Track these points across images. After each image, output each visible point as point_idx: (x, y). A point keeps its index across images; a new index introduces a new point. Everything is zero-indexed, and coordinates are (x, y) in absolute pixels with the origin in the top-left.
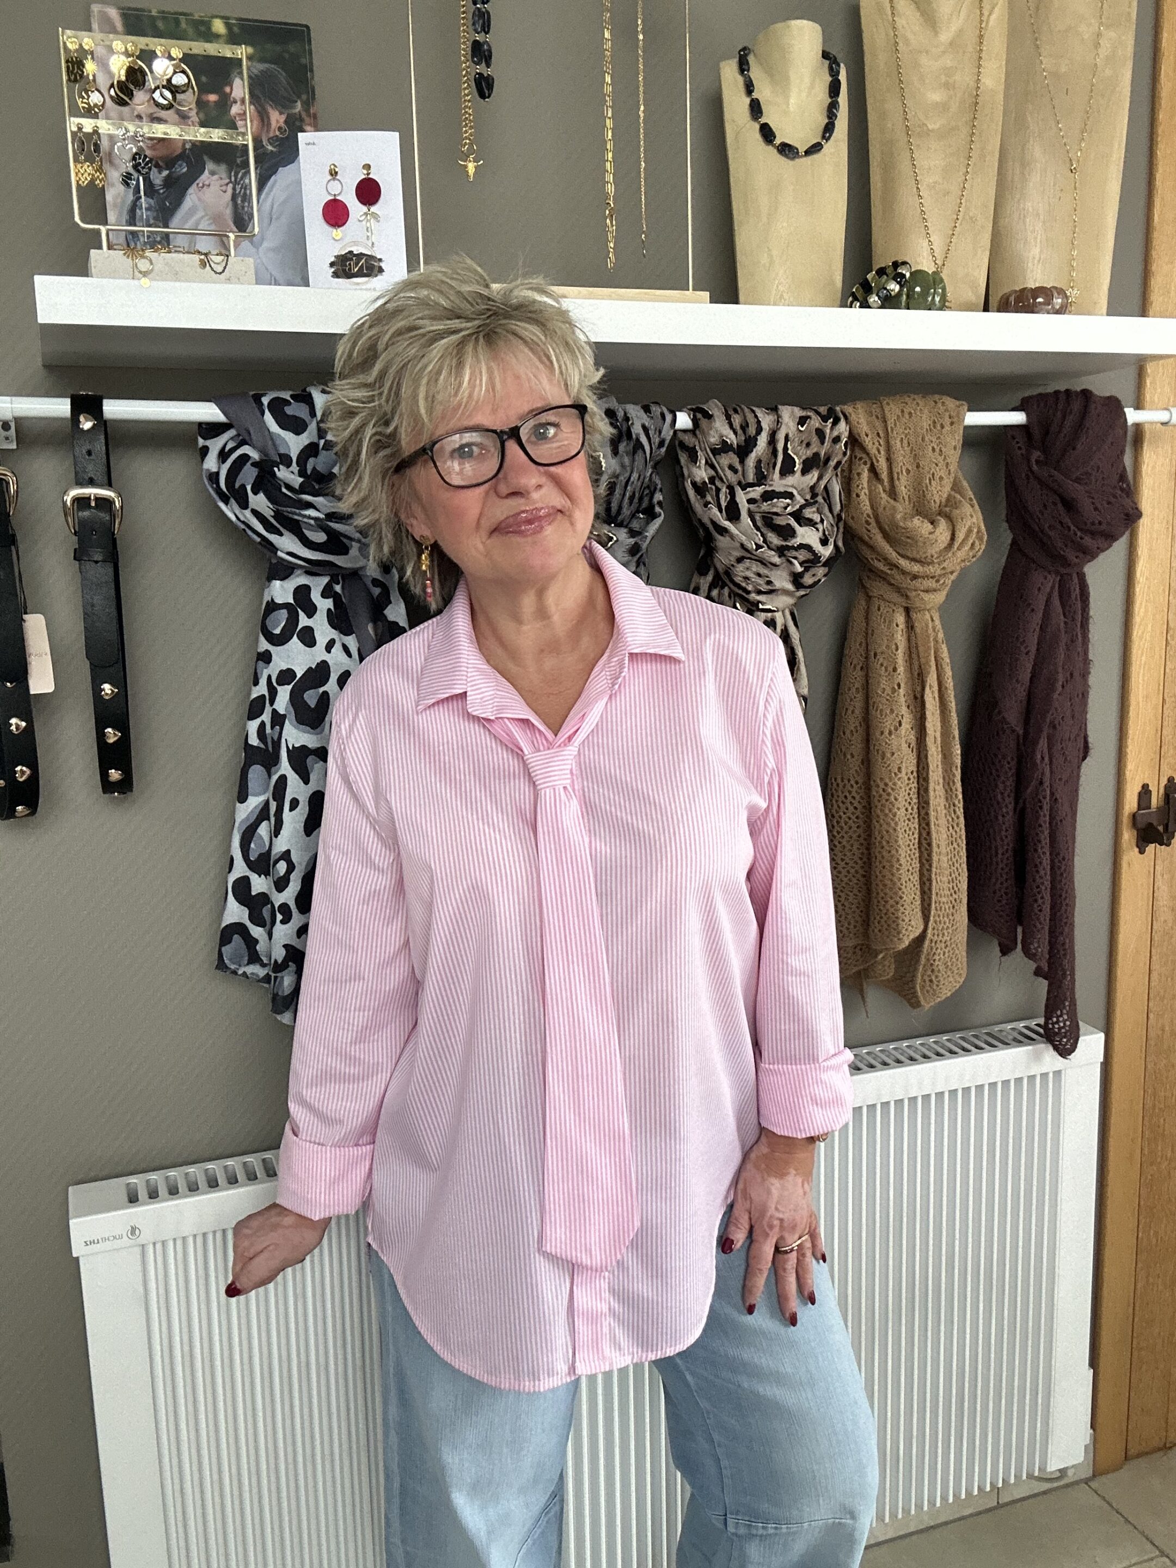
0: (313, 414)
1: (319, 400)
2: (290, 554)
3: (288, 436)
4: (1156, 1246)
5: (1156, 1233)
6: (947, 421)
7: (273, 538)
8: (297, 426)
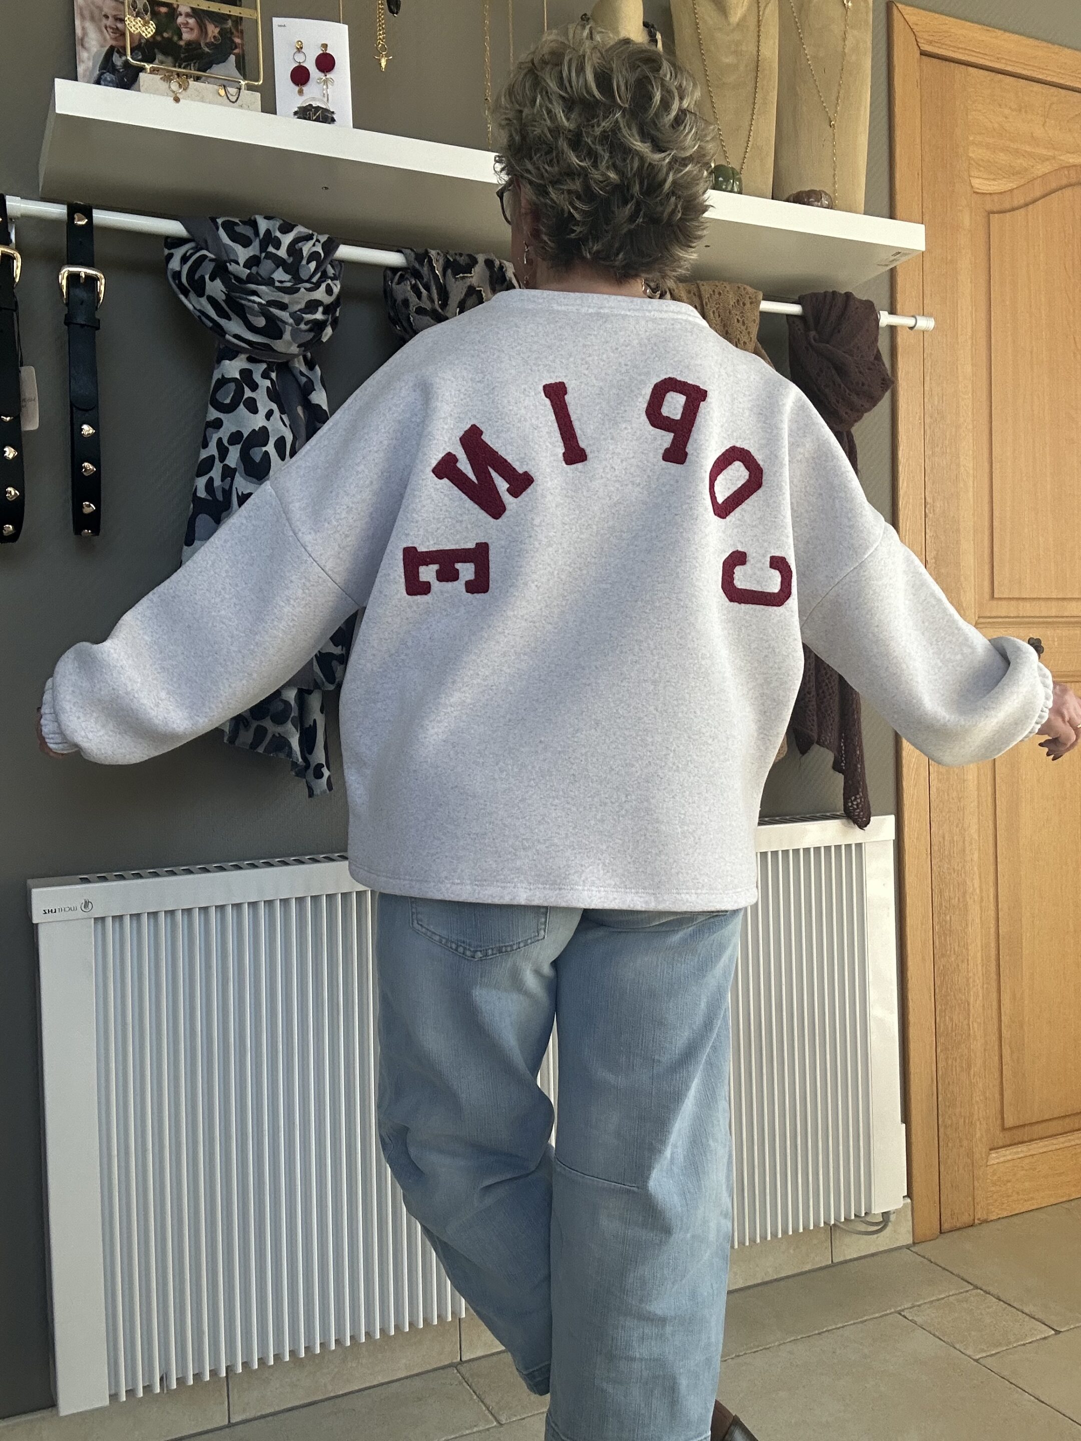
0: (257, 233)
1: (263, 225)
2: (236, 336)
3: (238, 248)
4: (952, 1031)
5: (951, 1019)
6: (748, 301)
7: (223, 322)
8: (246, 243)
